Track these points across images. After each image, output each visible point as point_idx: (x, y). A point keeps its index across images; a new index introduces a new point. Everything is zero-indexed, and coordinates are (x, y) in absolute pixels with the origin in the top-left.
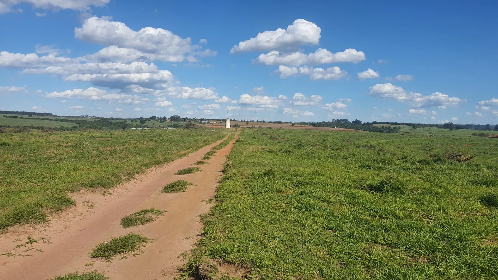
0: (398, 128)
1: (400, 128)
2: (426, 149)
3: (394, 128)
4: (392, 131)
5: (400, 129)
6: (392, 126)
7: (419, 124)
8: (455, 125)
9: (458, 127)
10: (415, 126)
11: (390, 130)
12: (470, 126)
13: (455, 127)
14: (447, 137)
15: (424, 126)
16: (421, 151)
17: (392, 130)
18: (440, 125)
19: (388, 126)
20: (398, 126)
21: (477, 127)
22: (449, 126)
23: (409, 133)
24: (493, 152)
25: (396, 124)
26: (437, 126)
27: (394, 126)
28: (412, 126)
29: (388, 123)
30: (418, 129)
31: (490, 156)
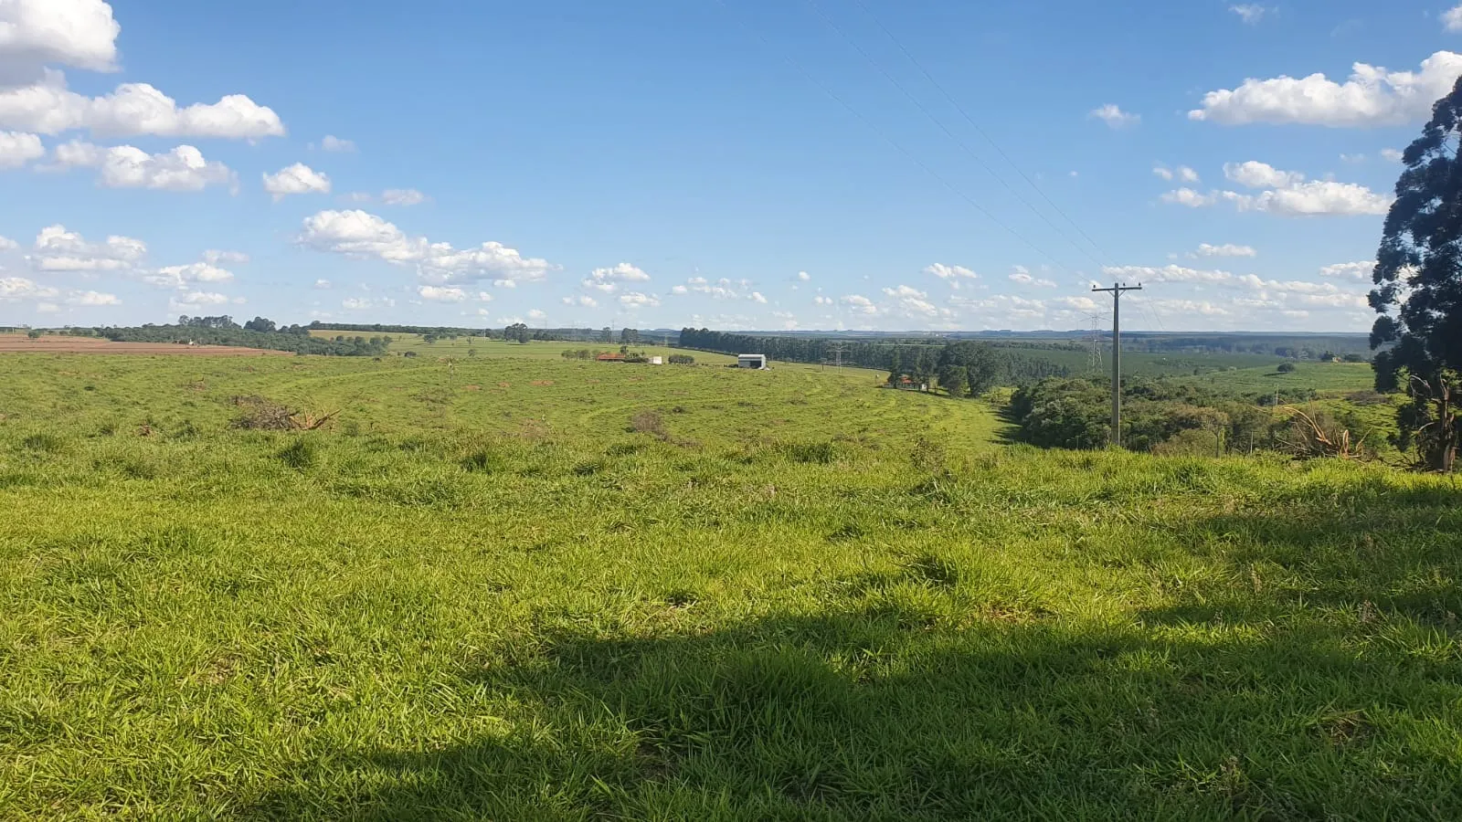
0: (383, 340)
1: (388, 340)
2: (433, 397)
3: (373, 341)
4: (367, 350)
5: (390, 344)
6: (367, 337)
7: (442, 330)
8: (532, 330)
9: (542, 335)
10: (430, 334)
11: (358, 348)
12: (568, 331)
13: (533, 334)
14: (496, 361)
15: (454, 333)
16: (419, 404)
17: (364, 347)
18: (496, 330)
19: (354, 334)
20: (382, 335)
21: (585, 335)
22: (516, 334)
23: (414, 354)
24: (596, 398)
25: (377, 328)
26: (488, 333)
27: (373, 334)
28: (424, 335)
29: (354, 328)
30: (439, 342)
31: (588, 407)
